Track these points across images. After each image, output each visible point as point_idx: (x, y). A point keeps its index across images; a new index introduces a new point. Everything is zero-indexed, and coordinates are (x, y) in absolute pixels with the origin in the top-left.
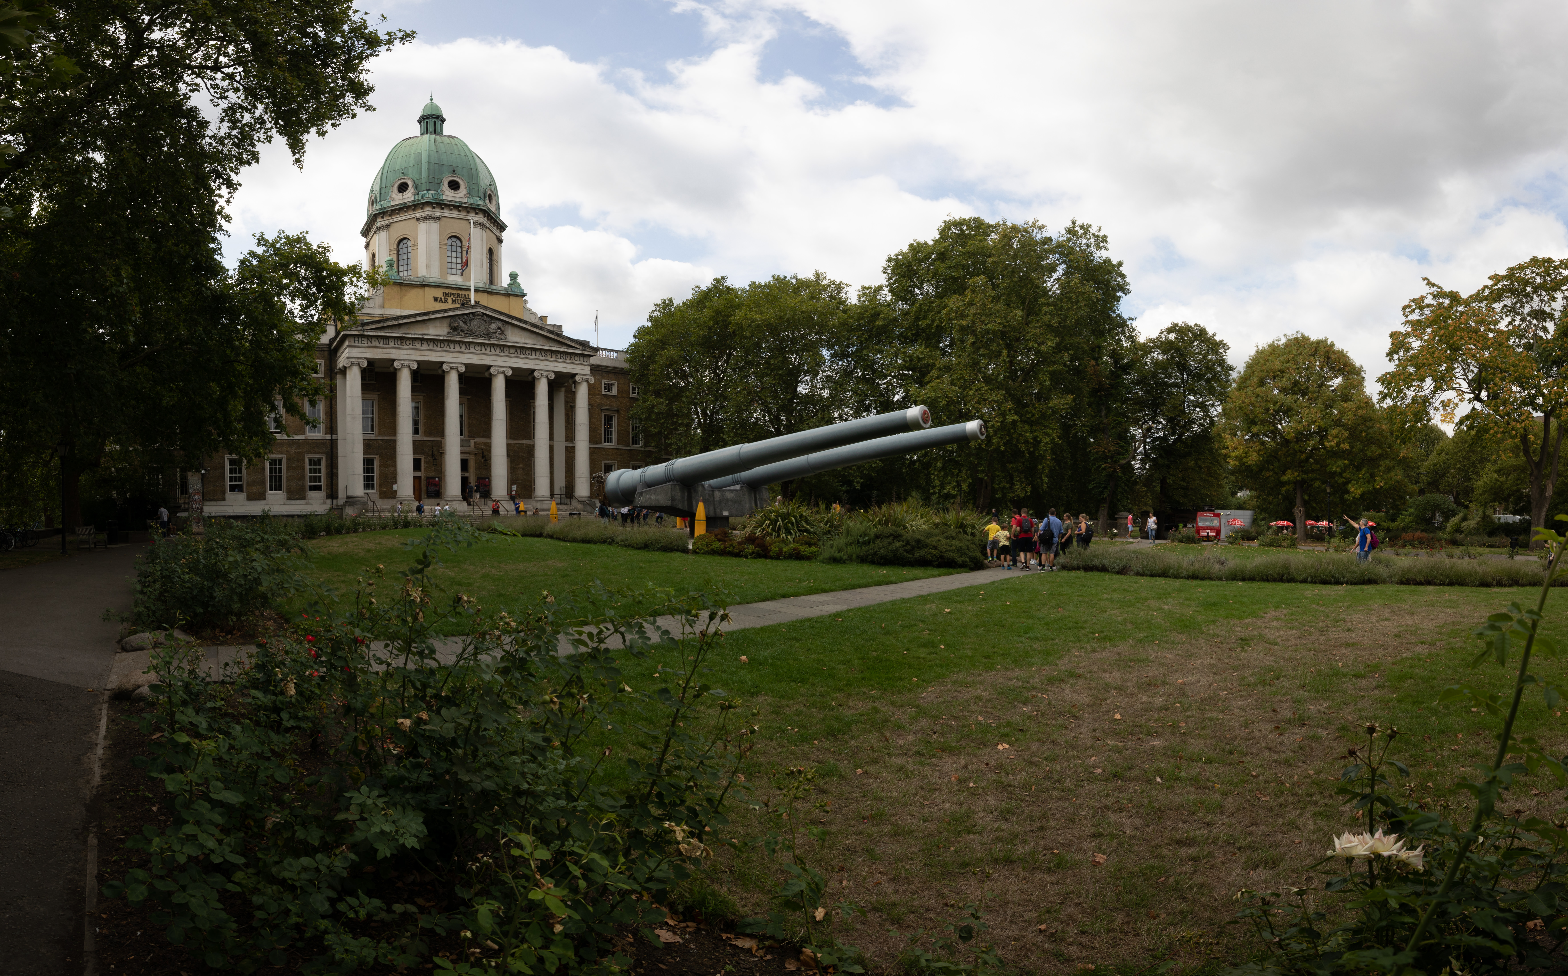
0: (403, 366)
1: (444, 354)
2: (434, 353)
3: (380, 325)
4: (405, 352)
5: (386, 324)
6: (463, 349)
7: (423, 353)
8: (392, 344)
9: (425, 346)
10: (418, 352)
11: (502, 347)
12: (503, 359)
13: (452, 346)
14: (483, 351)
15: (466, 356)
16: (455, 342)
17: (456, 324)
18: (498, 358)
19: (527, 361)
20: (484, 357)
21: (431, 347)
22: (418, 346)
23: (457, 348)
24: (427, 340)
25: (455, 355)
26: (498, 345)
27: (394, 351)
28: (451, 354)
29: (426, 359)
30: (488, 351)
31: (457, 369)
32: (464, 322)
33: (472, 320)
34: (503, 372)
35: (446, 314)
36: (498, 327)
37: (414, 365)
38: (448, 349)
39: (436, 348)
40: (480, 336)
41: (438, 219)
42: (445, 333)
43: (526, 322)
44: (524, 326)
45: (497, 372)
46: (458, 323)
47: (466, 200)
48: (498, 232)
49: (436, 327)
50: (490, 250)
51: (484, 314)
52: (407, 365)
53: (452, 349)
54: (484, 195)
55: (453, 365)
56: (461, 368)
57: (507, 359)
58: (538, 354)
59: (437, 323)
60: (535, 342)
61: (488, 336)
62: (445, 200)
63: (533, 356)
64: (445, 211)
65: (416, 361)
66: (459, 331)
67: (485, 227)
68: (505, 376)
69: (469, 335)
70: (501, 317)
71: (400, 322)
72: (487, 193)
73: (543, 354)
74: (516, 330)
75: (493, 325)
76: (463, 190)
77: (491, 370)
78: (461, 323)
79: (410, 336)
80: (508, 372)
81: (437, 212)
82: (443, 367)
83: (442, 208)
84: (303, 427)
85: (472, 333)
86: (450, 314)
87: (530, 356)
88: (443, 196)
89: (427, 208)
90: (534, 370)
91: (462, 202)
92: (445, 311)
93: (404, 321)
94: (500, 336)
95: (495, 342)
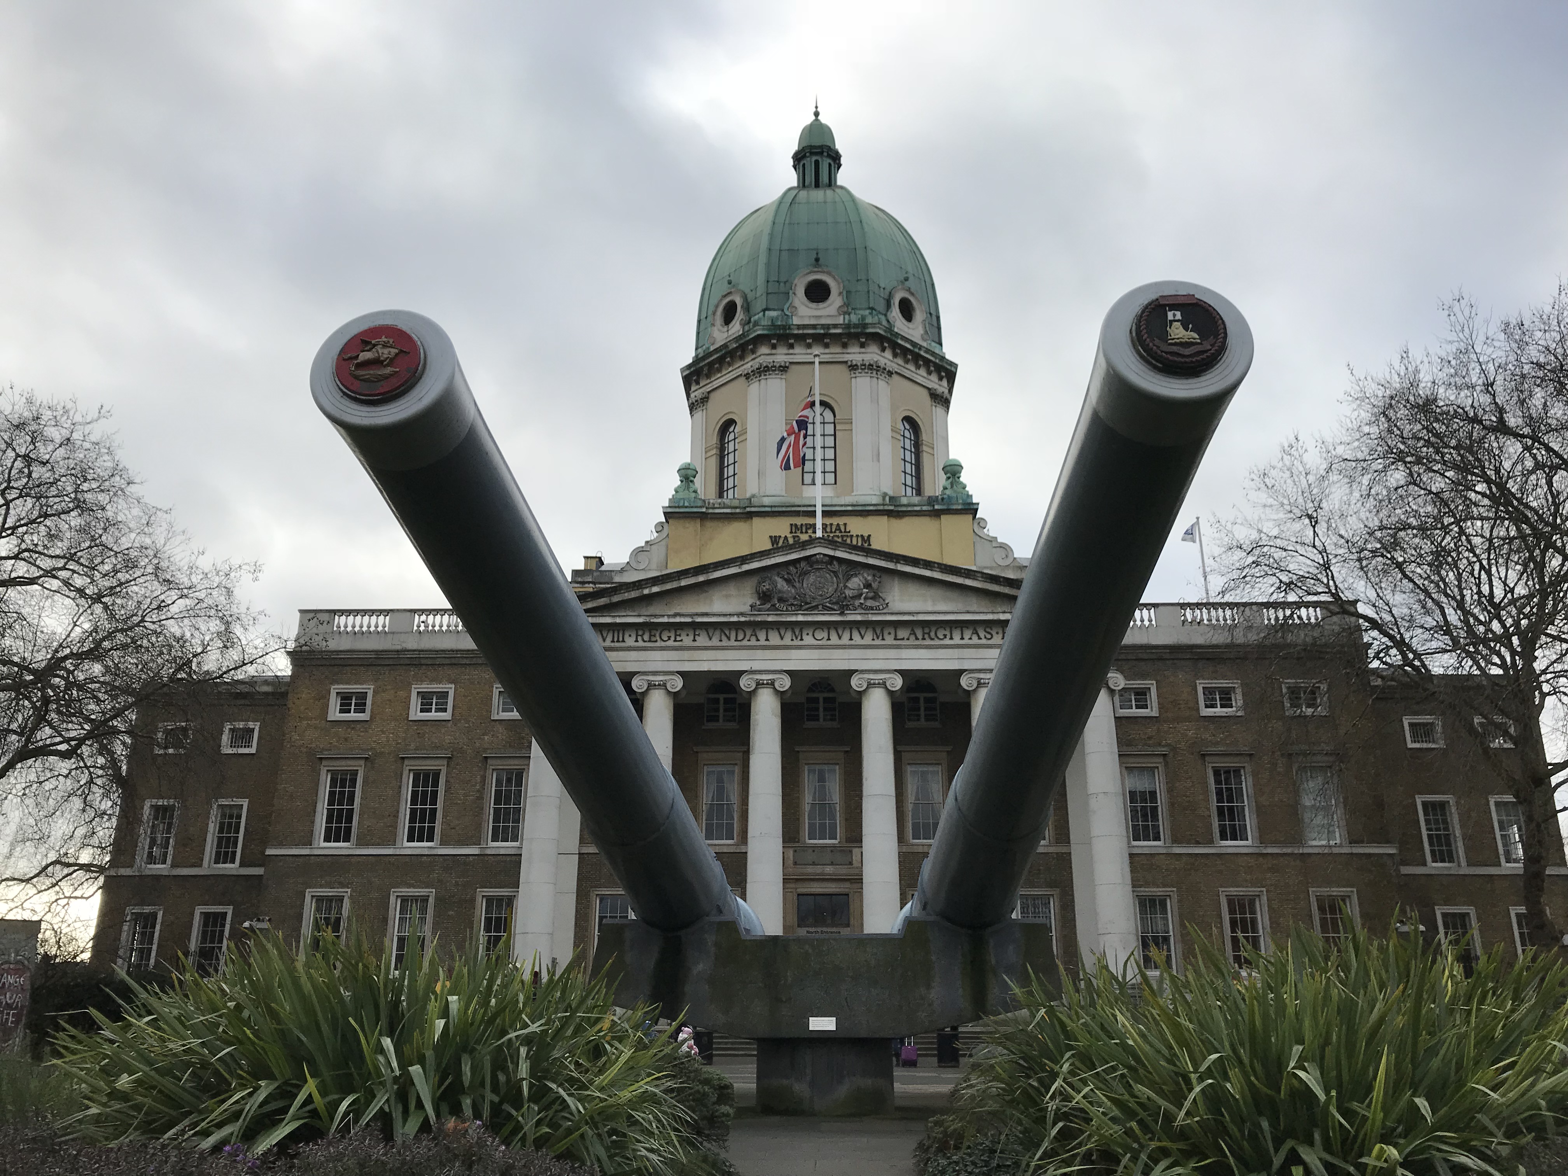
0: (651, 686)
1: (743, 654)
2: (720, 655)
3: (602, 601)
4: (657, 655)
5: (616, 599)
6: (787, 641)
7: (696, 655)
8: (630, 641)
9: (702, 640)
10: (686, 654)
11: (878, 628)
12: (881, 653)
13: (762, 635)
14: (834, 640)
15: (795, 654)
16: (767, 626)
17: (766, 586)
18: (870, 653)
19: (941, 653)
20: (836, 654)
21: (715, 642)
22: (687, 640)
23: (775, 639)
24: (706, 626)
25: (768, 654)
26: (868, 624)
27: (633, 655)
28: (760, 654)
29: (705, 667)
30: (845, 640)
31: (771, 684)
32: (788, 581)
33: (805, 573)
34: (883, 685)
35: (746, 567)
36: (868, 586)
37: (678, 684)
38: (753, 642)
39: (725, 643)
40: (825, 608)
41: (783, 369)
42: (746, 609)
43: (928, 565)
44: (927, 573)
45: (870, 685)
46: (775, 584)
47: (840, 320)
48: (933, 382)
49: (727, 596)
50: (911, 422)
51: (833, 558)
52: (663, 686)
53: (763, 642)
54: (888, 305)
55: (765, 677)
56: (785, 683)
57: (892, 653)
58: (967, 633)
59: (731, 589)
60: (960, 606)
61: (843, 605)
62: (799, 327)
63: (957, 640)
64: (798, 350)
65: (682, 674)
66: (781, 600)
67: (890, 373)
68: (891, 693)
69: (800, 607)
70: (871, 561)
71: (646, 592)
72: (896, 301)
73: (982, 634)
74: (913, 588)
75: (856, 582)
76: (835, 301)
77: (855, 682)
78: (781, 584)
79: (665, 620)
80: (897, 683)
81: (781, 356)
82: (745, 683)
83: (791, 346)
84: (478, 827)
85: (804, 605)
86: (755, 565)
87: (947, 642)
88: (796, 321)
89: (764, 350)
90: (961, 672)
91: (835, 326)
92: (743, 560)
93: (655, 589)
94: (869, 603)
95: (859, 618)
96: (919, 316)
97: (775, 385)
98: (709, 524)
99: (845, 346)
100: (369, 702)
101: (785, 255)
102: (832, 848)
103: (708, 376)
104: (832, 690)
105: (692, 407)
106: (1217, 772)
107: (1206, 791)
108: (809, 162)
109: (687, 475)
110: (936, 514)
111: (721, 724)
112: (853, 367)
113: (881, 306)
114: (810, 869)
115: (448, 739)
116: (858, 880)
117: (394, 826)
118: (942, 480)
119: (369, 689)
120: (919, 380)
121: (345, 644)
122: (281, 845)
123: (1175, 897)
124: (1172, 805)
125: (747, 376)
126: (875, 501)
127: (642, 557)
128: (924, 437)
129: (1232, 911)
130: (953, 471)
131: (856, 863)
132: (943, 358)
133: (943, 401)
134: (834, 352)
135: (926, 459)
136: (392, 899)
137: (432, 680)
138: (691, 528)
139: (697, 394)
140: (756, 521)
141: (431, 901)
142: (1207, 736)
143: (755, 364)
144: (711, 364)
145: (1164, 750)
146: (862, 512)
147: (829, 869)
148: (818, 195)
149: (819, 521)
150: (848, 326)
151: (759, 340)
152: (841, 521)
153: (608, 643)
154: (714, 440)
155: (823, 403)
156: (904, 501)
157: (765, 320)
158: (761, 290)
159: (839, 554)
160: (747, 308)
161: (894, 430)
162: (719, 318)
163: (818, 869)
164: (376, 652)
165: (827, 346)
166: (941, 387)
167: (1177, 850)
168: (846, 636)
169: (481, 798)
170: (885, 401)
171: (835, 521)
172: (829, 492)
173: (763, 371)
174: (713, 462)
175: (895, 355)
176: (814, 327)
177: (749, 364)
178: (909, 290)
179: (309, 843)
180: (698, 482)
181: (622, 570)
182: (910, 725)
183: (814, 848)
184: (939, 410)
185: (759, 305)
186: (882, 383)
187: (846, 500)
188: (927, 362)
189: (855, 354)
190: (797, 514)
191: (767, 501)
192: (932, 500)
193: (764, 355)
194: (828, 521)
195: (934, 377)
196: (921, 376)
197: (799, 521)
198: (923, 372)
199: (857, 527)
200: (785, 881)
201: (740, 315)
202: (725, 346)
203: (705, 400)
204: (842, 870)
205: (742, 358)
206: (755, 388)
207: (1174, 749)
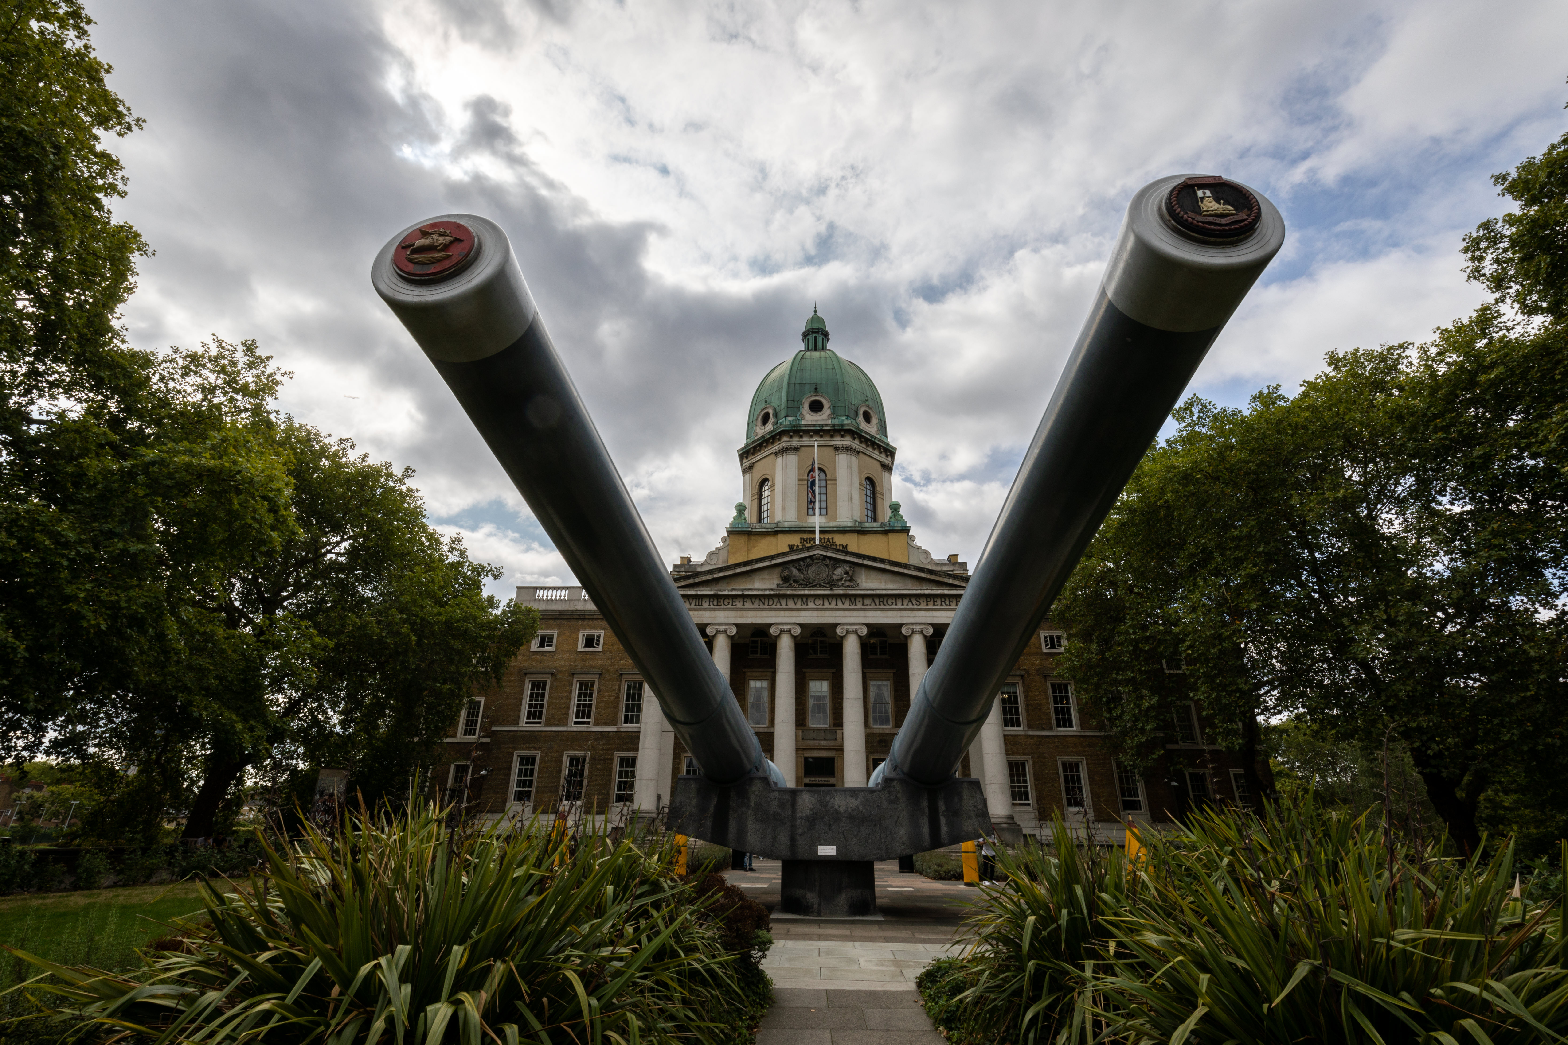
0: (718, 632)
1: (773, 613)
2: (759, 613)
3: (690, 581)
4: (721, 614)
5: (697, 580)
6: (799, 606)
7: (745, 613)
8: (706, 605)
9: (748, 605)
10: (739, 613)
11: (853, 598)
12: (854, 613)
13: (783, 602)
14: (827, 605)
15: (803, 613)
16: (786, 597)
17: (786, 573)
18: (848, 613)
19: (890, 613)
20: (828, 613)
21: (756, 606)
22: (739, 605)
23: (791, 604)
24: (751, 597)
25: (787, 613)
26: (846, 596)
27: (707, 613)
28: (782, 613)
29: (749, 621)
30: (833, 606)
31: (789, 631)
32: (799, 570)
33: (809, 566)
34: (856, 632)
35: (774, 562)
36: (846, 573)
37: (734, 630)
38: (778, 606)
39: (762, 606)
40: (821, 586)
41: (796, 449)
42: (774, 586)
43: (882, 561)
44: (882, 566)
45: (848, 632)
46: (791, 571)
47: (829, 422)
48: (883, 458)
49: (763, 579)
50: (870, 480)
51: (825, 557)
52: (725, 632)
53: (784, 606)
54: (857, 414)
55: (786, 627)
56: (797, 631)
57: (861, 613)
58: (906, 601)
59: (765, 574)
60: (900, 586)
61: (832, 584)
62: (806, 426)
63: (899, 606)
64: (805, 439)
65: (736, 625)
66: (795, 581)
67: (858, 452)
68: (860, 637)
69: (806, 586)
70: (848, 558)
71: (715, 576)
72: (861, 412)
73: (914, 602)
74: (873, 575)
75: (839, 571)
76: (827, 411)
77: (839, 631)
78: (795, 572)
79: (726, 593)
80: (864, 631)
81: (795, 442)
82: (773, 631)
83: (801, 437)
84: (616, 715)
85: (808, 584)
86: (780, 561)
87: (894, 607)
88: (804, 422)
89: (785, 439)
90: (901, 625)
91: (827, 425)
92: (772, 557)
93: (721, 575)
94: (847, 583)
95: (841, 592)
96: (874, 421)
97: (792, 458)
98: (753, 538)
99: (832, 436)
100: (555, 640)
101: (797, 387)
102: (825, 730)
103: (753, 454)
104: (825, 636)
105: (744, 471)
106: (1053, 686)
107: (1047, 698)
108: (811, 337)
109: (741, 509)
110: (886, 532)
111: (758, 656)
112: (837, 449)
113: (853, 414)
114: (811, 743)
115: (600, 662)
116: (840, 750)
117: (567, 714)
118: (888, 513)
119: (555, 633)
120: (875, 456)
121: (542, 607)
122: (500, 724)
123: (1030, 762)
124: (1027, 705)
125: (776, 454)
126: (850, 524)
127: (713, 557)
128: (878, 489)
129: (1065, 770)
130: (895, 508)
131: (839, 739)
132: (888, 444)
133: (888, 468)
134: (826, 440)
135: (879, 501)
136: (565, 757)
137: (591, 628)
138: (743, 539)
139: (747, 464)
140: (781, 536)
141: (588, 759)
142: (1047, 664)
143: (780, 446)
144: (755, 448)
145: (1022, 673)
146: (843, 531)
147: (823, 743)
148: (816, 354)
149: (817, 536)
150: (834, 425)
151: (783, 433)
152: (830, 536)
153: (693, 606)
154: (756, 490)
155: (820, 469)
156: (867, 525)
157: (786, 422)
158: (783, 406)
159: (829, 554)
160: (776, 415)
161: (860, 484)
162: (759, 422)
163: (817, 743)
164: (560, 611)
165: (821, 436)
166: (887, 461)
167: (1031, 733)
168: (834, 602)
169: (618, 697)
170: (855, 468)
171: (827, 536)
172: (823, 520)
173: (785, 451)
174: (755, 502)
175: (861, 442)
176: (814, 425)
177: (777, 447)
178: (868, 406)
179: (517, 723)
180: (747, 513)
181: (702, 565)
182: (871, 657)
183: (814, 730)
184: (886, 474)
185: (783, 413)
186: (854, 458)
187: (833, 524)
188: (879, 447)
189: (838, 441)
190: (805, 532)
191: (786, 525)
192: (883, 525)
193: (785, 442)
194: (823, 536)
195: (883, 455)
196: (876, 454)
197: (805, 536)
198: (877, 452)
199: (839, 540)
200: (797, 749)
201: (772, 419)
202: (763, 437)
203: (751, 468)
204: (831, 744)
205: (773, 443)
206: (780, 460)
207: (1028, 672)
